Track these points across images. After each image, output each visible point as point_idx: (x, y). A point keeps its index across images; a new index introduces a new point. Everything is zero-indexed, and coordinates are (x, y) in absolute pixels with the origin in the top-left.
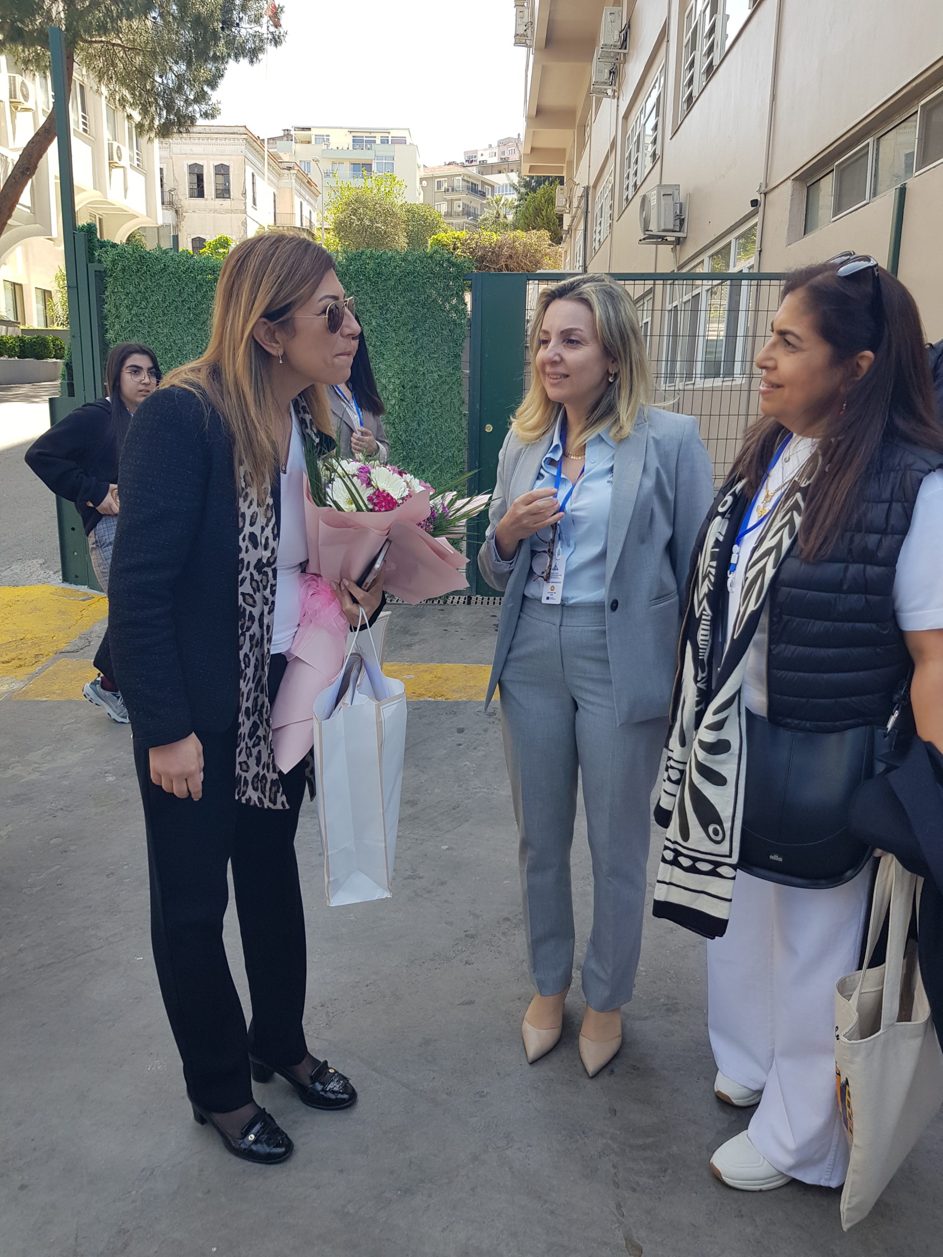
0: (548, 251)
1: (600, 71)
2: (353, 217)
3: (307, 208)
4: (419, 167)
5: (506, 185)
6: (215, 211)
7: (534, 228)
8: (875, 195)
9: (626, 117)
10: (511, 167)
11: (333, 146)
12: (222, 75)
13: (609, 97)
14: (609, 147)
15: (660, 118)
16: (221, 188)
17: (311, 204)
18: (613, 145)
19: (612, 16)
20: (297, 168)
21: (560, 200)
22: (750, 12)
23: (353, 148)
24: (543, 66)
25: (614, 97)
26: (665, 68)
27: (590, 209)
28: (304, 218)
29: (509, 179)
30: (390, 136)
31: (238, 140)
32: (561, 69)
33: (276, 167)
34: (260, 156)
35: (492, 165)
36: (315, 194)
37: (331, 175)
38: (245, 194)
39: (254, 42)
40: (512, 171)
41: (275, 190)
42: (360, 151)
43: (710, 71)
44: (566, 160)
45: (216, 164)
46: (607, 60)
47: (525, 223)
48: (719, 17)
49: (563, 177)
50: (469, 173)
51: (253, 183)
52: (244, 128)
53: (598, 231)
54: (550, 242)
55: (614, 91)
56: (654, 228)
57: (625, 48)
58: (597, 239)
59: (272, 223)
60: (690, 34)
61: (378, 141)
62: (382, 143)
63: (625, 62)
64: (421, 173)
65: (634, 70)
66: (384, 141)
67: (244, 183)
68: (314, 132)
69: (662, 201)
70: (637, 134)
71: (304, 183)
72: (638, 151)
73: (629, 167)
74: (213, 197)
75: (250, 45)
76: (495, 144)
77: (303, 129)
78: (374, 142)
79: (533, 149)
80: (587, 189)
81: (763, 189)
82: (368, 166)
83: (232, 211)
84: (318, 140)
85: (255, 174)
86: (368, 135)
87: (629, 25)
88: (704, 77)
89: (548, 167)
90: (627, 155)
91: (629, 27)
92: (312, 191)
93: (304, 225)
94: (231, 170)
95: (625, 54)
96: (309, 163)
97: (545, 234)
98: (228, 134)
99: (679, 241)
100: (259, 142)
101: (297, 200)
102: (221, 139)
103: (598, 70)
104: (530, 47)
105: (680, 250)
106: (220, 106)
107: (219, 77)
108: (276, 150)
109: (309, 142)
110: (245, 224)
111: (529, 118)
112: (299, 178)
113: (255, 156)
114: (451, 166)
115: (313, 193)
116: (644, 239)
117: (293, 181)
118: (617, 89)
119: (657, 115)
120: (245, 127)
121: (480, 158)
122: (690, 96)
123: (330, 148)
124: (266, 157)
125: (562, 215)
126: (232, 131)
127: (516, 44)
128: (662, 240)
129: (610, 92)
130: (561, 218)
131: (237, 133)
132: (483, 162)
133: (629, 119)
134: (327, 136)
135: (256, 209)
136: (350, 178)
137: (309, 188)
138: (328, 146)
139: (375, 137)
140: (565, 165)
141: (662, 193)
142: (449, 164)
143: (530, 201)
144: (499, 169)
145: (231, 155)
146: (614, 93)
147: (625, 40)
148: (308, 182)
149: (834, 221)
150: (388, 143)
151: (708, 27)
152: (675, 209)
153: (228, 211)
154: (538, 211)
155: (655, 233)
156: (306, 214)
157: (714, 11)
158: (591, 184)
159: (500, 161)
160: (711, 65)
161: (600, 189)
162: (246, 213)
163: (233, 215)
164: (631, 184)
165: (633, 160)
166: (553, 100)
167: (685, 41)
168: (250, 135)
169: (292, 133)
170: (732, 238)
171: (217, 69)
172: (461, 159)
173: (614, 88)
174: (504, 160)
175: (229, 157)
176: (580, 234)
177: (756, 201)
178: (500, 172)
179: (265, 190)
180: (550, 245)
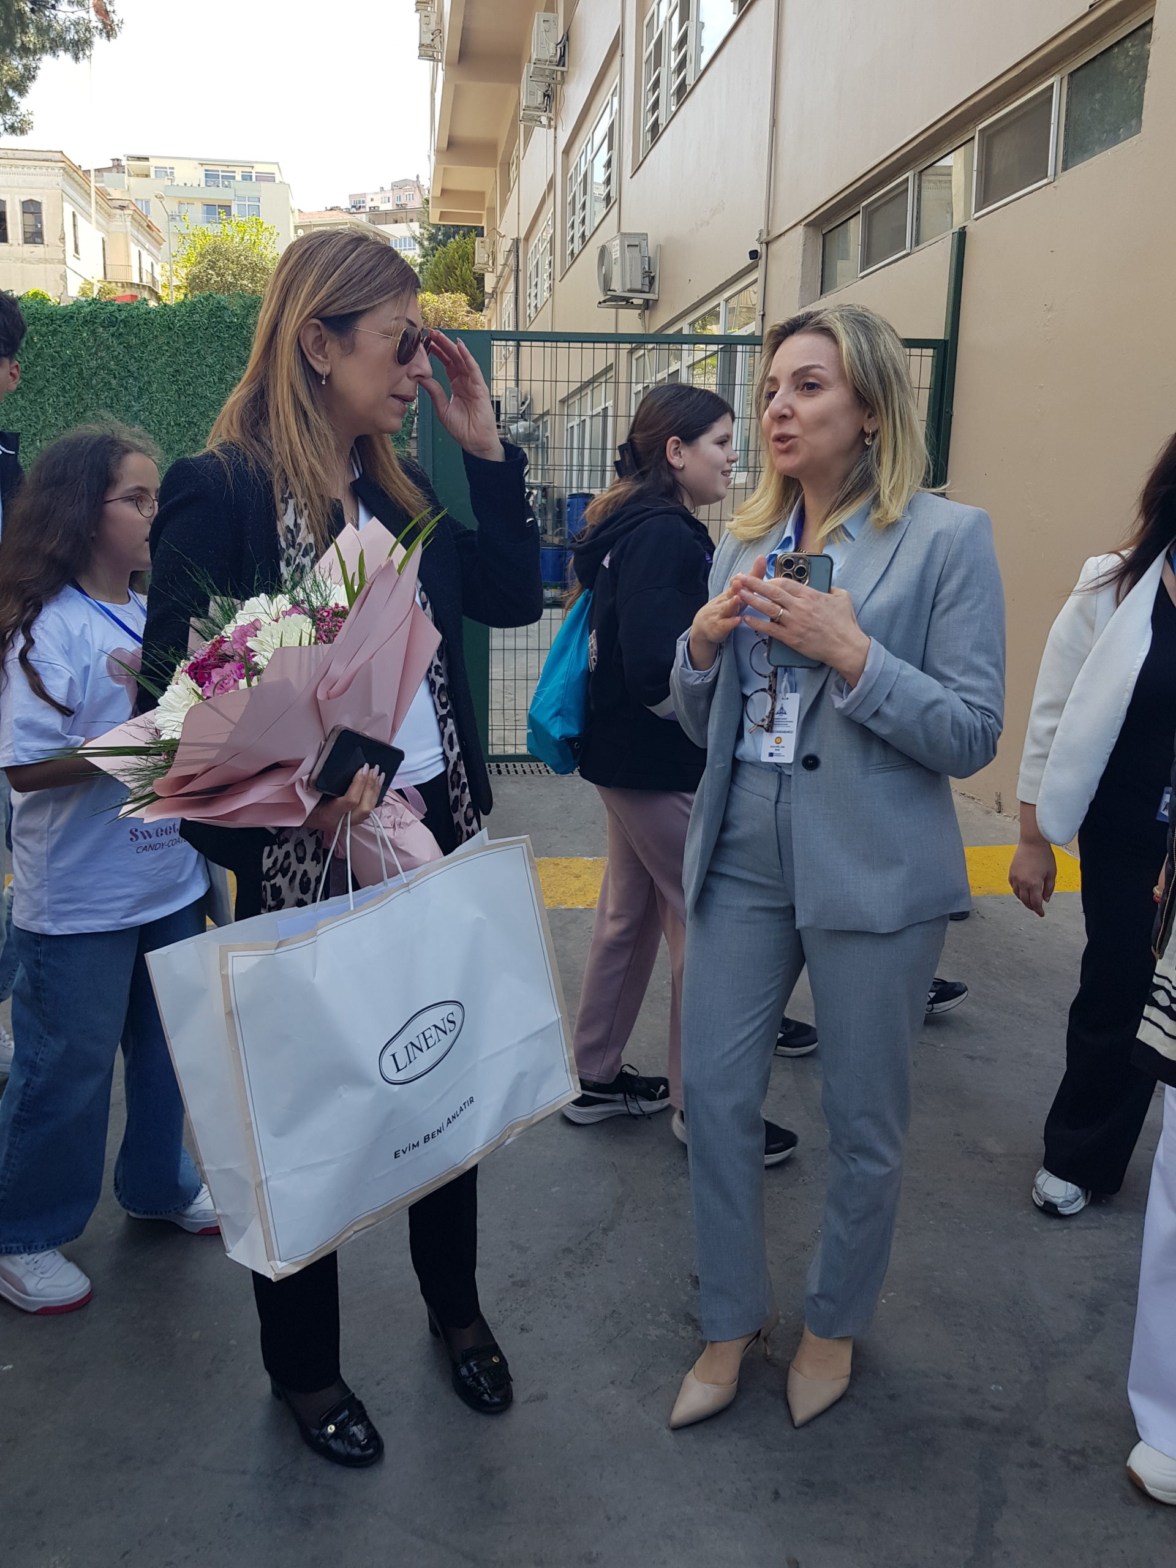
0: (467, 319)
1: (532, 93)
2: (210, 272)
3: (147, 260)
4: (293, 212)
5: (405, 238)
6: (23, 260)
7: (447, 291)
8: (918, 243)
9: (567, 152)
10: (410, 216)
11: (179, 180)
12: (34, 77)
13: (544, 126)
14: (546, 187)
15: (615, 152)
16: (31, 230)
17: (152, 255)
18: (551, 185)
19: (546, 24)
20: (132, 208)
21: (481, 257)
22: (734, 18)
23: (206, 186)
24: (456, 85)
25: (550, 127)
26: (620, 91)
27: (521, 267)
28: (144, 271)
29: (410, 229)
30: (253, 171)
31: (53, 169)
32: (477, 90)
33: (104, 205)
34: (82, 191)
35: (386, 213)
36: (157, 242)
37: (178, 218)
38: (64, 238)
39: (77, 32)
40: (412, 221)
41: (104, 235)
42: (214, 188)
43: (682, 93)
44: (486, 206)
45: (23, 200)
46: (540, 79)
47: (435, 284)
48: (691, 24)
49: (483, 227)
50: (356, 221)
51: (74, 225)
52: (60, 154)
53: (533, 294)
54: (469, 309)
55: (550, 119)
56: (616, 286)
57: (564, 65)
58: (533, 305)
59: (101, 276)
60: (652, 46)
61: (239, 178)
62: (243, 179)
63: (563, 82)
64: (295, 220)
65: (576, 94)
66: (247, 177)
67: (62, 224)
68: (152, 162)
69: (626, 252)
70: (582, 173)
71: (142, 227)
72: (585, 194)
73: (574, 214)
74: (21, 242)
75: (71, 35)
76: (388, 187)
77: (139, 159)
78: (234, 178)
79: (443, 191)
80: (517, 241)
81: (764, 237)
82: (227, 209)
83: (46, 261)
84: (158, 173)
85: (77, 213)
86: (225, 169)
87: (567, 37)
88: (674, 100)
89: (463, 215)
90: (569, 199)
91: (568, 39)
92: (153, 238)
93: (144, 280)
94: (44, 208)
95: (562, 73)
96: (147, 202)
97: (463, 298)
98: (39, 160)
99: (647, 305)
100: (81, 173)
101: (134, 249)
102: (29, 167)
103: (528, 92)
104: (439, 61)
105: (650, 317)
106: (31, 118)
107: (29, 79)
108: (103, 185)
109: (147, 176)
110: (64, 277)
111: (438, 151)
112: (136, 221)
113: (76, 191)
114: (333, 212)
115: (156, 240)
116: (604, 301)
117: (129, 224)
118: (552, 117)
119: (610, 148)
120: (61, 152)
121: (369, 204)
122: (656, 124)
123: (175, 184)
124: (93, 194)
125: (483, 275)
126: (44, 158)
127: (420, 56)
128: (627, 302)
129: (544, 120)
130: (480, 279)
131: (51, 161)
132: (374, 209)
133: (571, 154)
134: (170, 168)
135: (79, 259)
136: (203, 222)
137: (149, 234)
138: (172, 181)
139: (234, 172)
140: (484, 213)
141: (626, 244)
142: (331, 210)
143: (440, 257)
144: (395, 217)
145: (42, 188)
146: (550, 122)
147: (562, 56)
148: (148, 226)
149: (863, 277)
150: (251, 180)
151: (676, 38)
152: (642, 263)
153: (40, 261)
154: (450, 270)
155: (619, 293)
156: (146, 266)
157: (684, 17)
158: (522, 236)
159: (395, 207)
160: (683, 85)
161: (534, 241)
162: (65, 264)
163: (48, 266)
164: (577, 236)
165: (578, 206)
166: (468, 130)
167: (645, 55)
168: (68, 163)
169: (124, 163)
170: (720, 299)
171: (26, 68)
172: (346, 204)
173: (551, 115)
174: (401, 207)
175: (41, 191)
176: (508, 298)
177: (756, 251)
178: (396, 222)
179: (90, 235)
180: (468, 312)
